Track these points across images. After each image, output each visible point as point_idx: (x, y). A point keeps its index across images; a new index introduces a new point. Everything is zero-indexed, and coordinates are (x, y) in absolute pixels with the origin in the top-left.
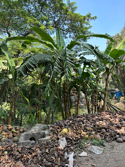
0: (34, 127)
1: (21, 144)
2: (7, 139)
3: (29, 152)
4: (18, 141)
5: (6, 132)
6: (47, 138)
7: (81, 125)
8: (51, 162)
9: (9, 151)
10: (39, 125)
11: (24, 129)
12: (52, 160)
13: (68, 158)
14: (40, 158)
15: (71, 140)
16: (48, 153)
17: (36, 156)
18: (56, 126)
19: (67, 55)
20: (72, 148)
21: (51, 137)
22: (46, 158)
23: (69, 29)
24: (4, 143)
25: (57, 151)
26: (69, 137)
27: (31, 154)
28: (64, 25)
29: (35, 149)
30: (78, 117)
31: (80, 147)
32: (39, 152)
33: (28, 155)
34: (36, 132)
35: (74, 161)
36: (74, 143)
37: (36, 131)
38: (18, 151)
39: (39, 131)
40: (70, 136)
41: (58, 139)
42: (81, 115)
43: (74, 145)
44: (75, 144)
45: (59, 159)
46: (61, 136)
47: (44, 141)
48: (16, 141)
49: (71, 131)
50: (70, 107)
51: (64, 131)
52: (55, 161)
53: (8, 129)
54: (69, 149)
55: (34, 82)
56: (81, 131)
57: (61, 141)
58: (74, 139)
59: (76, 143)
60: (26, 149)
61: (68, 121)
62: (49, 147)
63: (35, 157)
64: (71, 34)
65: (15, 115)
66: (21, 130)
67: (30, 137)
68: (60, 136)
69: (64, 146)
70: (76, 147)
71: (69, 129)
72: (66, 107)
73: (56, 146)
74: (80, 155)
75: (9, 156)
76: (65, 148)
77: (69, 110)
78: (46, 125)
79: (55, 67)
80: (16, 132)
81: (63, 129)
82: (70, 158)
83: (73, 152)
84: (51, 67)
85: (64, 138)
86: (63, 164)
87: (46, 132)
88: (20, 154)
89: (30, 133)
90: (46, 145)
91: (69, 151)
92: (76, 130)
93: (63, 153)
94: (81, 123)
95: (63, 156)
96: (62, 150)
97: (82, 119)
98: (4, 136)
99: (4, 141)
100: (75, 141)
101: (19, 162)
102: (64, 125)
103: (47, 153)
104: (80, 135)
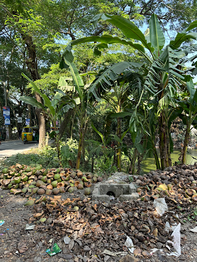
0: (112, 176)
1: (96, 200)
2: (76, 189)
3: (109, 213)
4: (91, 194)
5: (74, 179)
6: (134, 195)
7: (192, 181)
8: (143, 232)
9: (80, 207)
10: (120, 173)
11: (99, 178)
12: (144, 230)
13: (171, 232)
14: (125, 224)
15: (175, 204)
16: (138, 218)
17: (120, 220)
18: (147, 178)
19: (171, 60)
20: (177, 216)
21: (140, 194)
22: (135, 226)
23: (170, 14)
24: (73, 194)
25: (152, 217)
26: (172, 199)
27: (112, 215)
28: (162, 9)
29: (117, 210)
30: (184, 169)
31: (192, 217)
32: (124, 214)
33: (107, 216)
34: (116, 184)
35: (182, 238)
36: (181, 209)
37: (116, 182)
38: (93, 208)
39: (120, 183)
40: (173, 197)
41: (152, 199)
42: (191, 166)
43: (181, 212)
44: (183, 212)
45: (157, 230)
46: (158, 196)
47: (130, 199)
48: (89, 193)
49: (174, 189)
50: (169, 151)
51: (161, 188)
52: (149, 231)
53: (77, 175)
54: (172, 217)
55: (109, 110)
56: (193, 192)
57: (158, 203)
58: (181, 203)
59: (185, 210)
60: (105, 208)
61: (168, 173)
62: (138, 210)
63: (118, 221)
64: (174, 23)
65: (84, 157)
66: (95, 179)
67: (107, 190)
68: (155, 194)
69: (164, 212)
70: (185, 217)
71: (170, 185)
72: (163, 150)
73: (149, 209)
74: (192, 230)
75: (82, 213)
76: (164, 215)
77: (169, 155)
78: (130, 176)
79: (146, 82)
80: (87, 180)
81: (159, 184)
82: (174, 231)
83: (180, 224)
84: (140, 83)
85: (163, 200)
86: (163, 239)
87: (132, 186)
88: (96, 214)
89: (108, 184)
90: (134, 206)
91: (172, 220)
92: (182, 189)
93: (162, 222)
94: (192, 178)
95: (163, 226)
96: (160, 218)
97: (193, 172)
98: (72, 185)
99: (73, 192)
100: (182, 206)
101: (96, 224)
102: (160, 179)
103: (135, 218)
104: (190, 198)
